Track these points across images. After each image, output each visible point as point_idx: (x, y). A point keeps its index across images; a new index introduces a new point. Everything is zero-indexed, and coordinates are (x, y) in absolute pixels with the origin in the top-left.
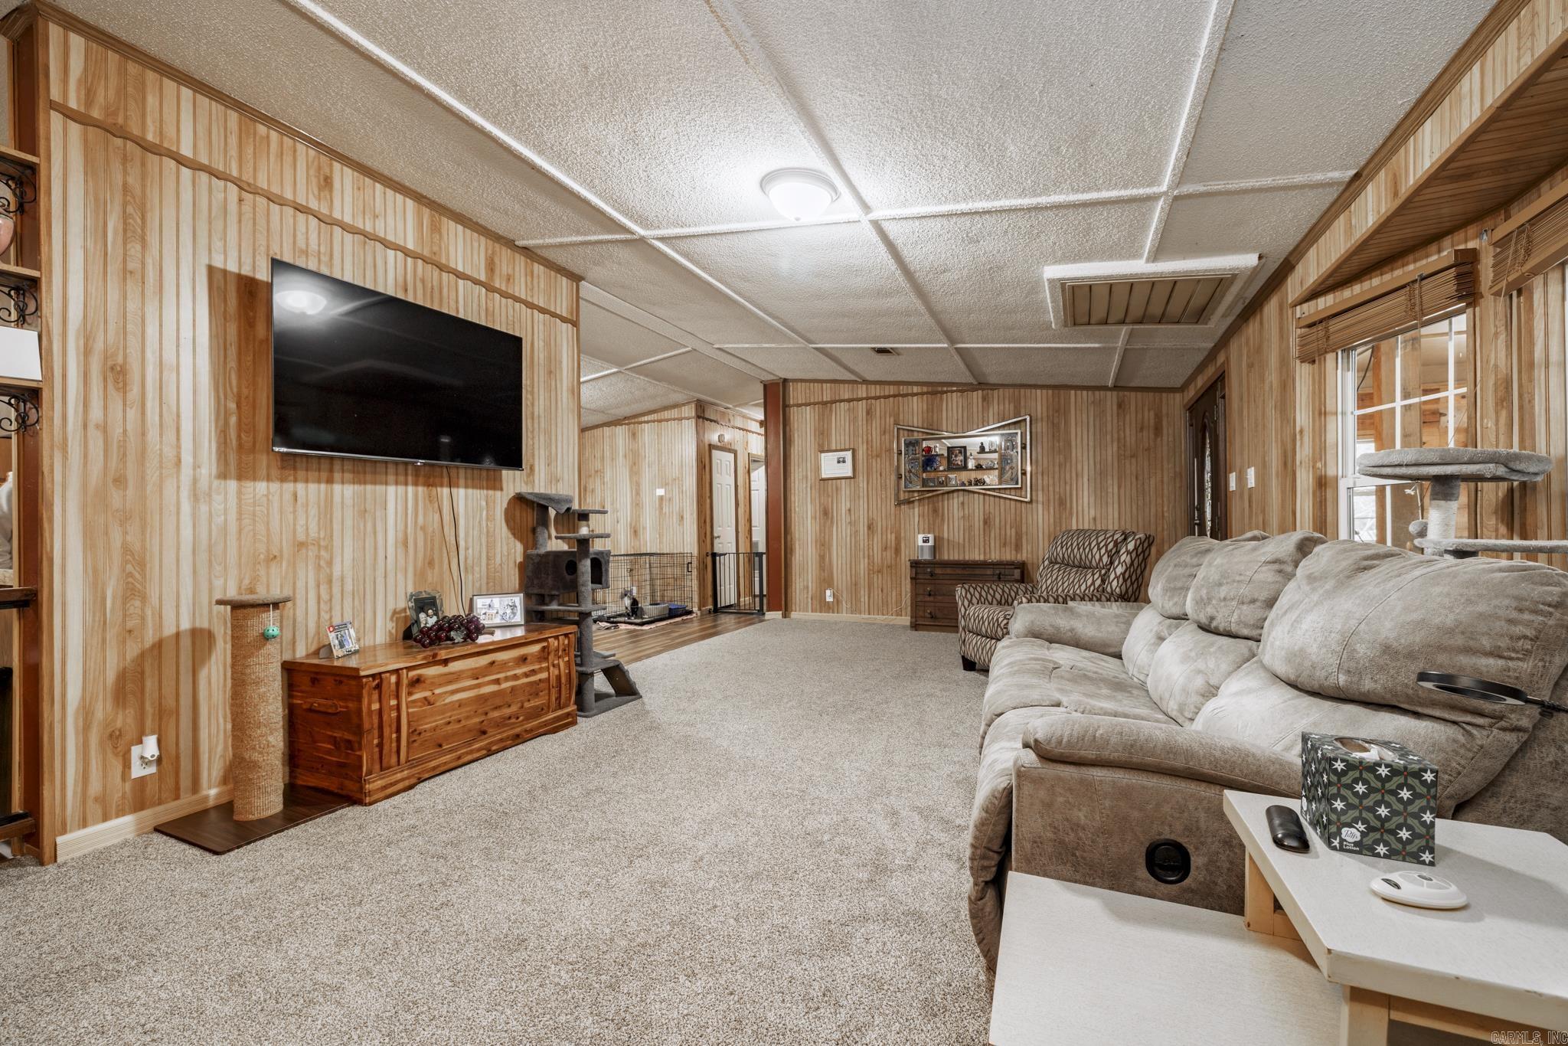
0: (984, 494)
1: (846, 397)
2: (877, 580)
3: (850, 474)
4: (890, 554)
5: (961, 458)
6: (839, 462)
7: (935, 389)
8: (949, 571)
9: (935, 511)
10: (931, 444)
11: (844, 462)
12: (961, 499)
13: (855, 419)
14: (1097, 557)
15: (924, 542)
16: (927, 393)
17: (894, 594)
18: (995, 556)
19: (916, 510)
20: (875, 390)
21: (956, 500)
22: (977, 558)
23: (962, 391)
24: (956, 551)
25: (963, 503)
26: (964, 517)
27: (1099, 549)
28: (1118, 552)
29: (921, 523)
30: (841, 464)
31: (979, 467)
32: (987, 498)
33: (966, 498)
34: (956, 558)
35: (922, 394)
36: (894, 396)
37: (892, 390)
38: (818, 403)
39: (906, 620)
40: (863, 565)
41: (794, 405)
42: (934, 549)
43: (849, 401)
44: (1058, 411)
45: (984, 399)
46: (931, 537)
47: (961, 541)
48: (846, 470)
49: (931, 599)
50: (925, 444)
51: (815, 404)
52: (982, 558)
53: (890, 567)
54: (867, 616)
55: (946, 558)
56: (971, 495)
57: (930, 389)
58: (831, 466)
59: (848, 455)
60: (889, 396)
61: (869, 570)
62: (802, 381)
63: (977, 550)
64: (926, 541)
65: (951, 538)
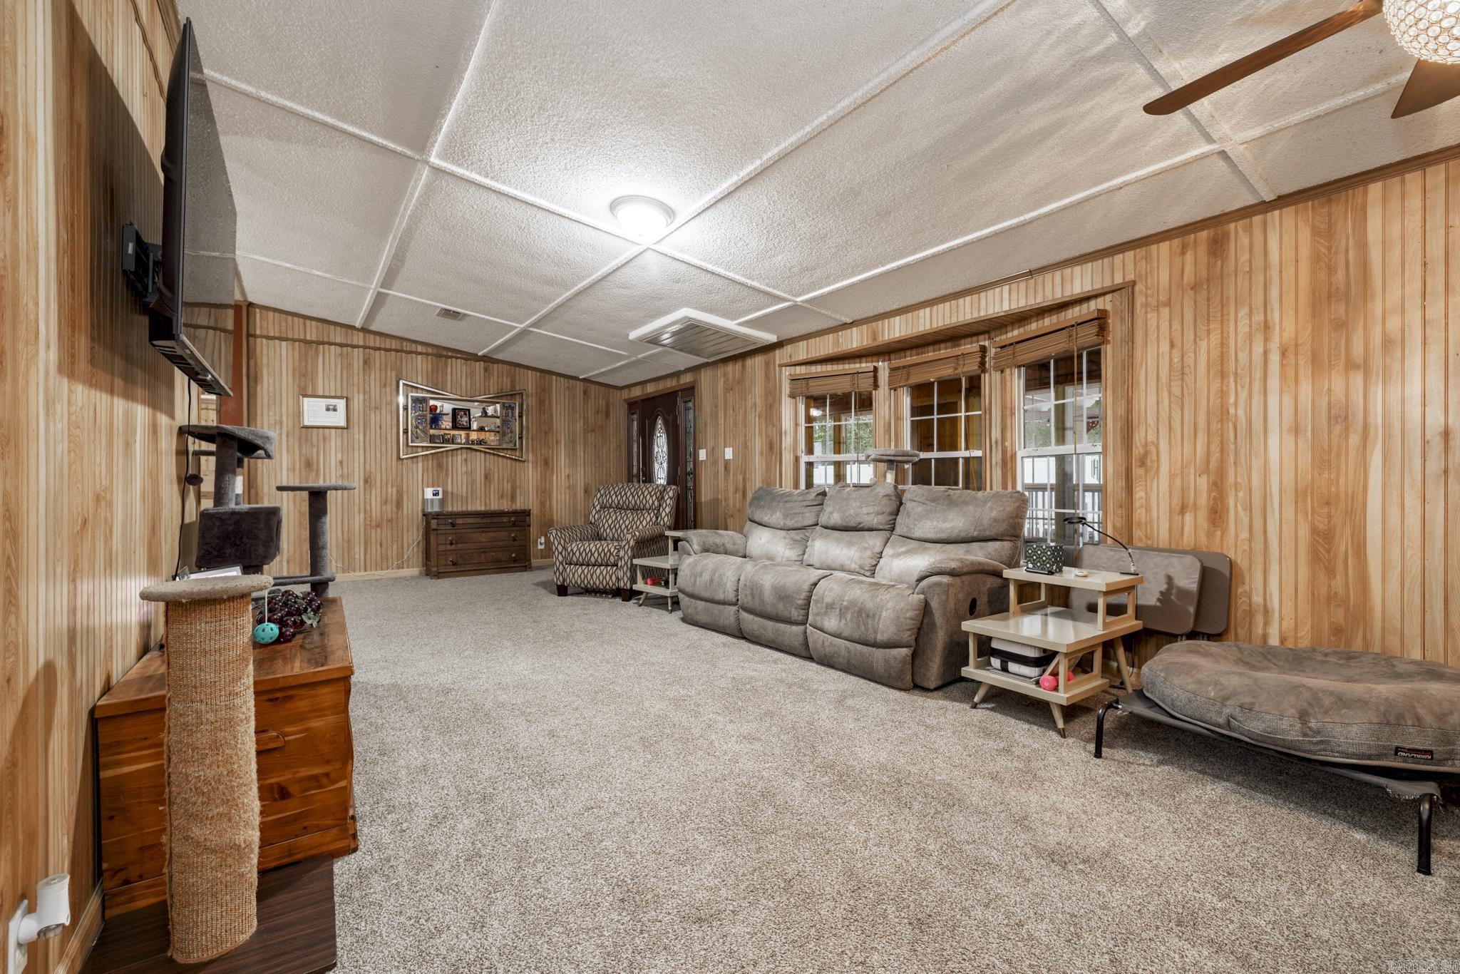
0: (485, 452)
1: (338, 340)
2: (375, 535)
3: (342, 423)
4: (389, 508)
5: (466, 419)
6: (328, 409)
7: (440, 352)
8: (469, 520)
9: (440, 466)
10: (438, 403)
11: (335, 410)
12: (464, 456)
13: (349, 366)
14: (651, 502)
15: (434, 495)
16: (432, 355)
17: (395, 547)
18: (494, 506)
19: (420, 465)
20: (378, 342)
21: (459, 457)
22: (479, 509)
23: (466, 360)
24: (459, 503)
25: (466, 460)
26: (467, 472)
27: (651, 496)
28: (663, 498)
29: (425, 477)
30: (331, 413)
31: (481, 429)
32: (488, 456)
33: (469, 455)
34: (460, 509)
35: (427, 354)
36: (397, 351)
37: (394, 344)
38: (299, 341)
39: (415, 571)
40: (358, 521)
41: (262, 337)
42: (442, 502)
43: (342, 345)
44: (543, 390)
45: (486, 370)
46: (440, 490)
47: (464, 494)
48: (339, 419)
49: (453, 547)
50: (432, 403)
51: (294, 340)
52: (483, 509)
53: (390, 521)
54: (363, 573)
55: (450, 509)
56: (474, 453)
57: (435, 351)
58: (315, 412)
59: (341, 404)
60: (390, 350)
61: (366, 525)
62: (275, 310)
63: (478, 502)
64: (436, 494)
65: (455, 491)
